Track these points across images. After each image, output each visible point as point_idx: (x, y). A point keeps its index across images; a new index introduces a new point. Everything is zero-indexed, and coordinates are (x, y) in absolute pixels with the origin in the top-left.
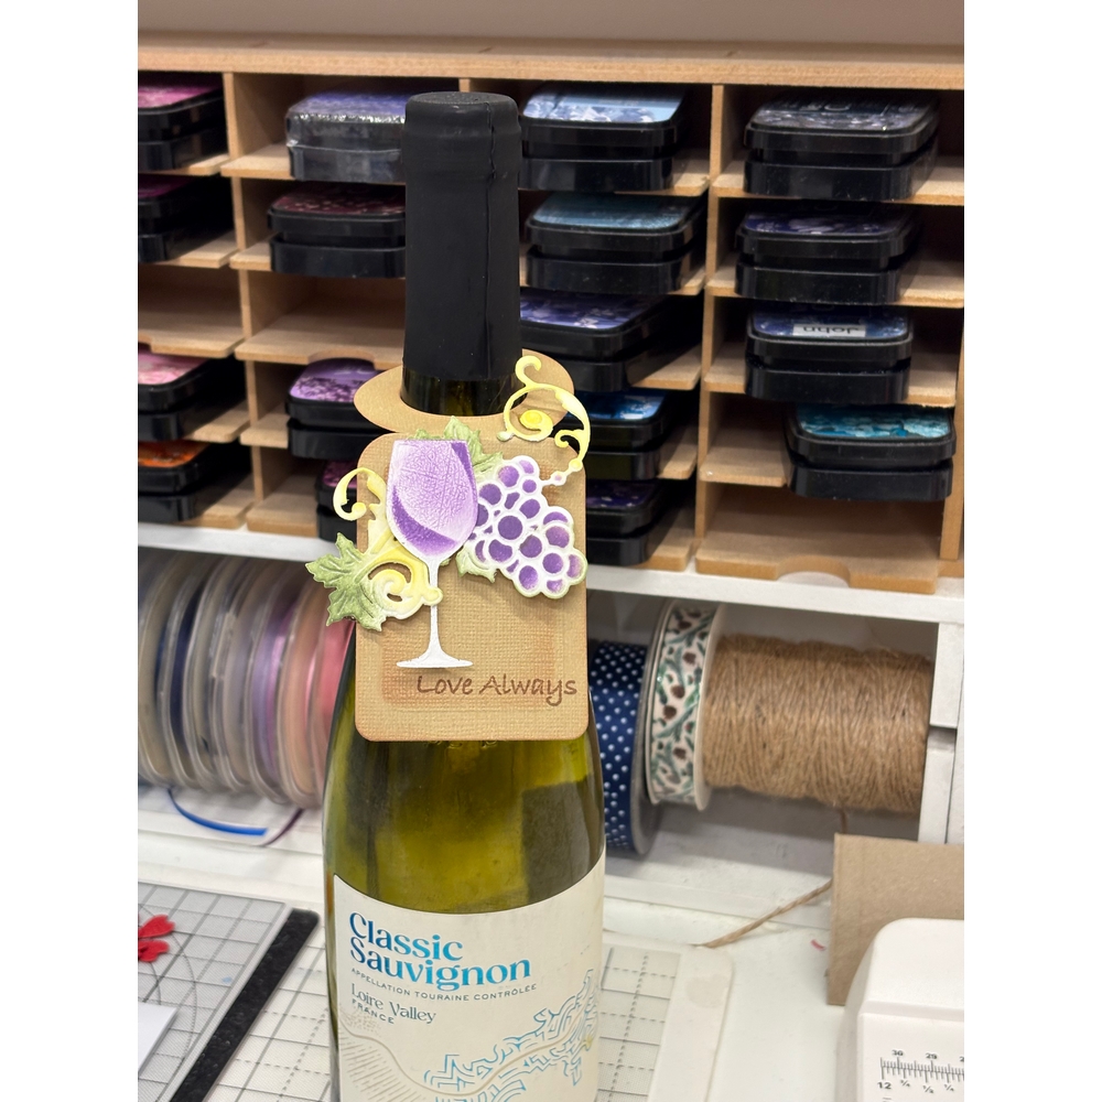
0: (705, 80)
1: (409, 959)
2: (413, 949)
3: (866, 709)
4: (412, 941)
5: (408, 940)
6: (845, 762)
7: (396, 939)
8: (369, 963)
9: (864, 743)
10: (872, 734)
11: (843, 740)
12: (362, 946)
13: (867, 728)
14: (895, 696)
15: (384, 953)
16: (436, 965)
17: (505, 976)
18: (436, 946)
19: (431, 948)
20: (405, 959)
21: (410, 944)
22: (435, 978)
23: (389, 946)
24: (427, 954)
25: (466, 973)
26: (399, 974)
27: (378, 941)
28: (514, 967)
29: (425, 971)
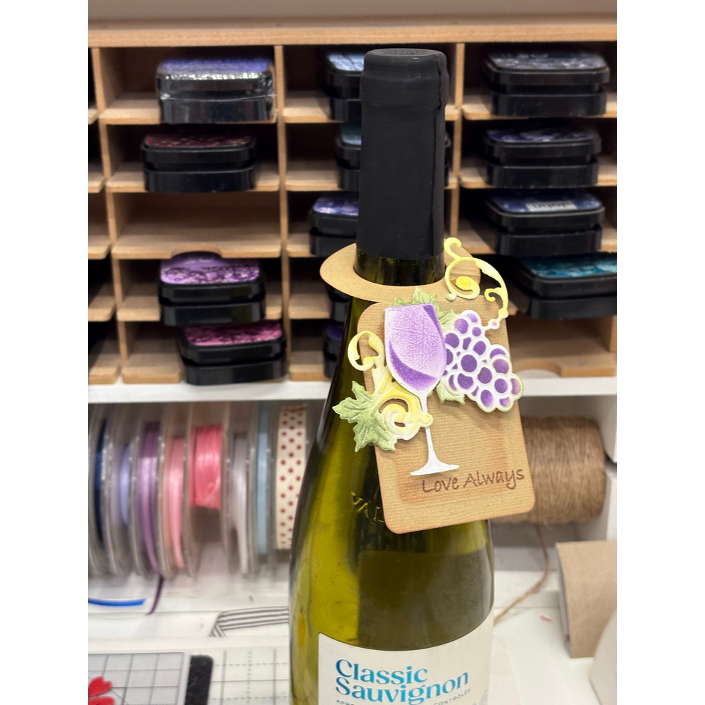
0: (451, 40)
1: (390, 687)
2: (391, 678)
3: (564, 458)
4: (391, 673)
5: (387, 673)
6: (554, 493)
7: (379, 675)
8: (354, 694)
9: (565, 480)
10: (571, 473)
11: (552, 480)
12: (347, 682)
13: (567, 470)
14: (581, 446)
15: (367, 686)
16: (408, 688)
17: (454, 686)
18: (409, 674)
19: (405, 677)
20: (384, 687)
21: (390, 677)
22: (407, 697)
23: (372, 680)
24: (402, 680)
25: (429, 689)
26: (380, 698)
27: (362, 678)
28: (459, 679)
29: (400, 693)
